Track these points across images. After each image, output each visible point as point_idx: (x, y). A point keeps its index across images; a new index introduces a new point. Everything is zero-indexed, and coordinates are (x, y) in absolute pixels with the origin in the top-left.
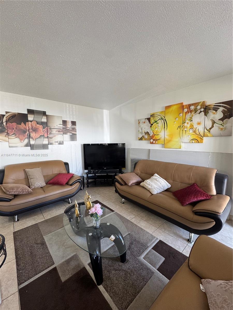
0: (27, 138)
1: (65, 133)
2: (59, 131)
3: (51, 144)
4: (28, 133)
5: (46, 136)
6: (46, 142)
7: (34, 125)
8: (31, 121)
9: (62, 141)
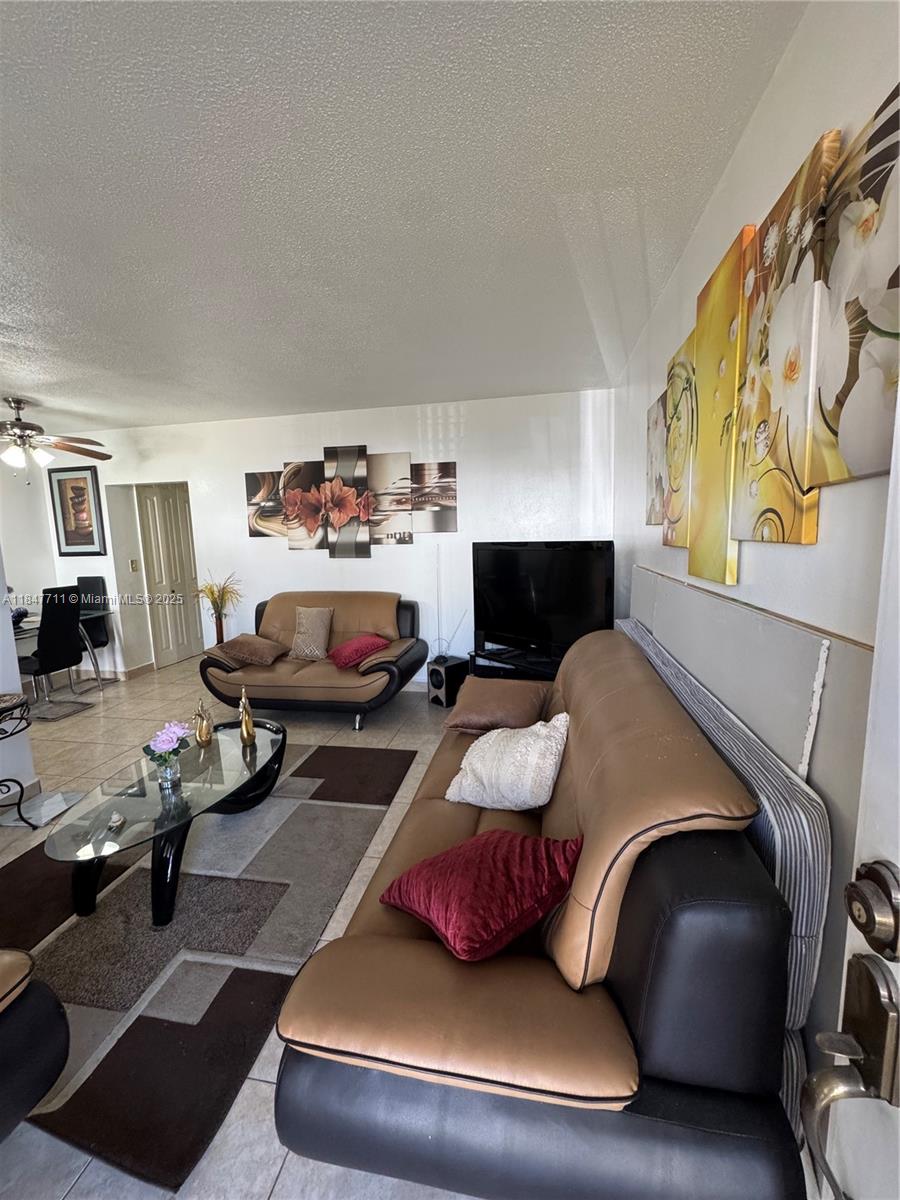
0: (322, 526)
1: (417, 506)
2: (399, 502)
3: (378, 542)
4: (323, 511)
5: (363, 518)
6: (363, 535)
7: (337, 491)
8: (331, 480)
9: (407, 531)
